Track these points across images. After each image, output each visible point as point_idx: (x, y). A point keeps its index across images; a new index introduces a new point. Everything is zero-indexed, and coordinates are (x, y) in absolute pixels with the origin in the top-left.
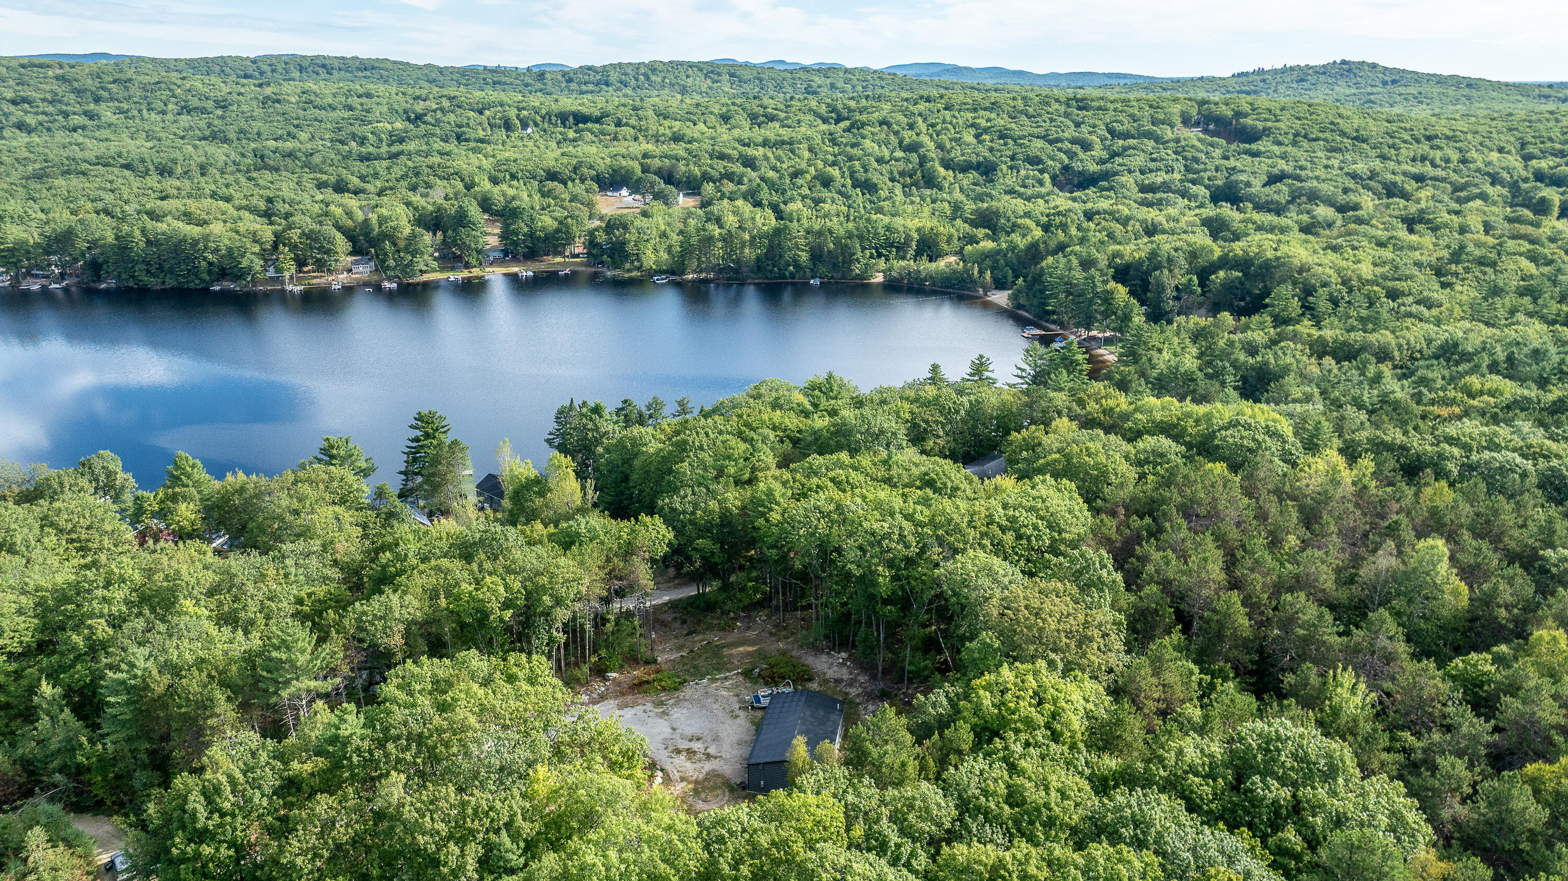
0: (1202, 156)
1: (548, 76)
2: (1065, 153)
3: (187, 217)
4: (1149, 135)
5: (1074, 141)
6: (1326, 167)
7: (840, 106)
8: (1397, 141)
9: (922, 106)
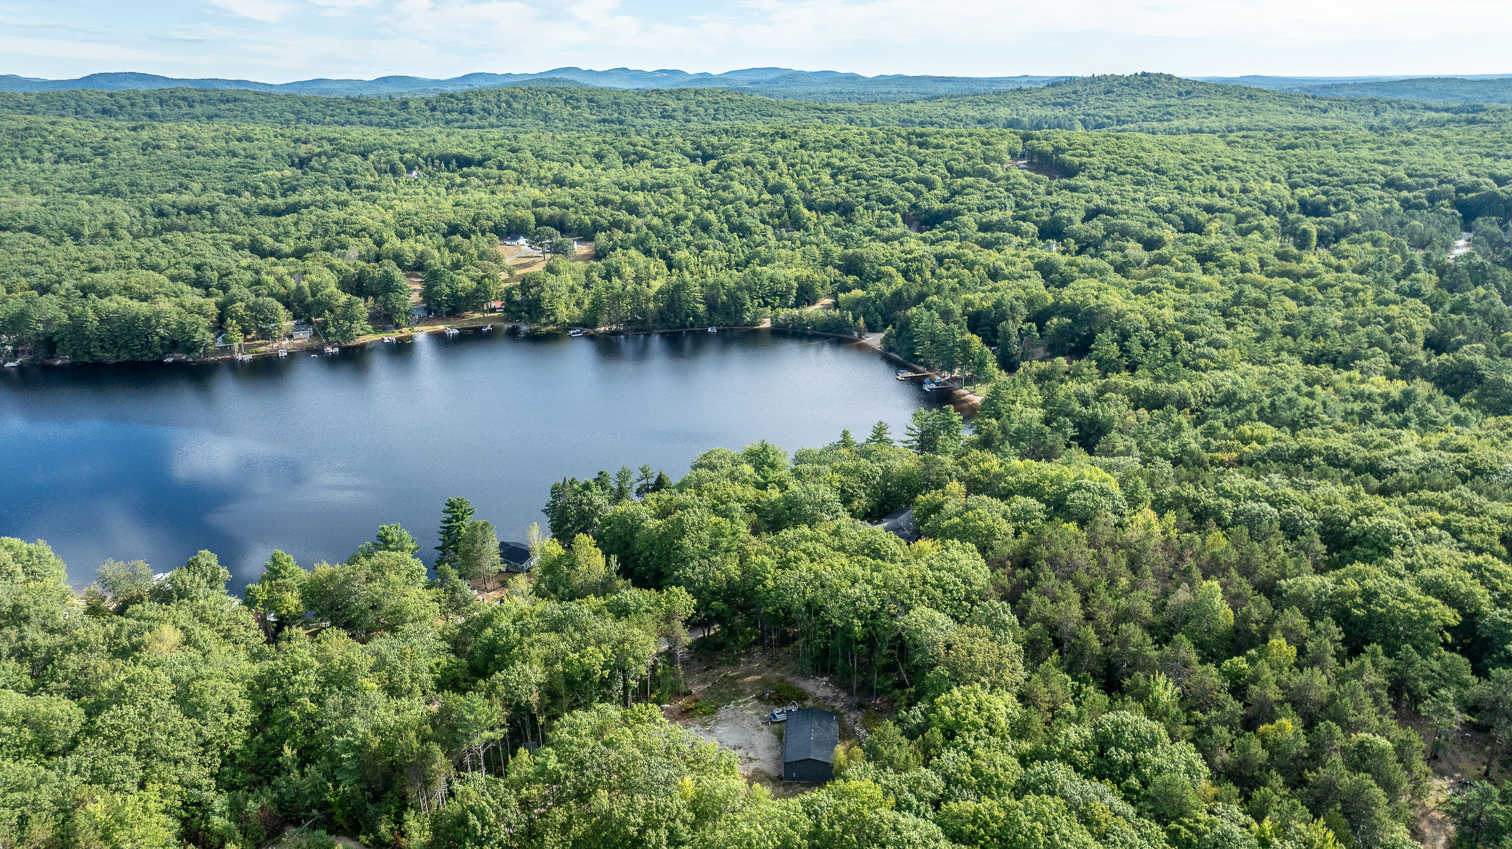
0: (1029, 193)
1: (411, 104)
2: (912, 191)
3: (128, 291)
4: (983, 173)
5: (919, 181)
6: (1134, 200)
7: (704, 144)
8: (1191, 172)
9: (780, 144)
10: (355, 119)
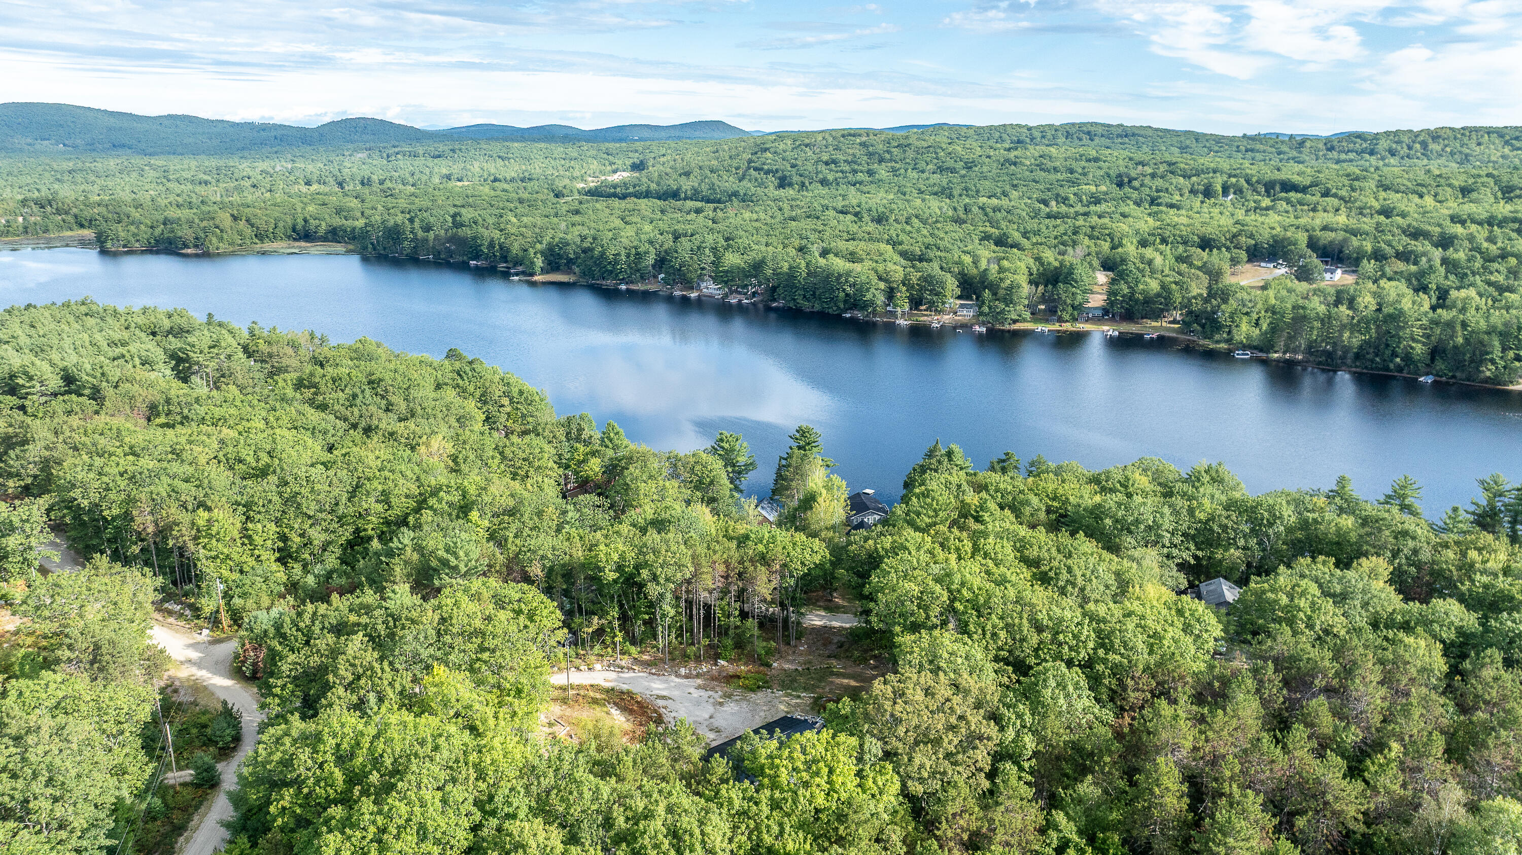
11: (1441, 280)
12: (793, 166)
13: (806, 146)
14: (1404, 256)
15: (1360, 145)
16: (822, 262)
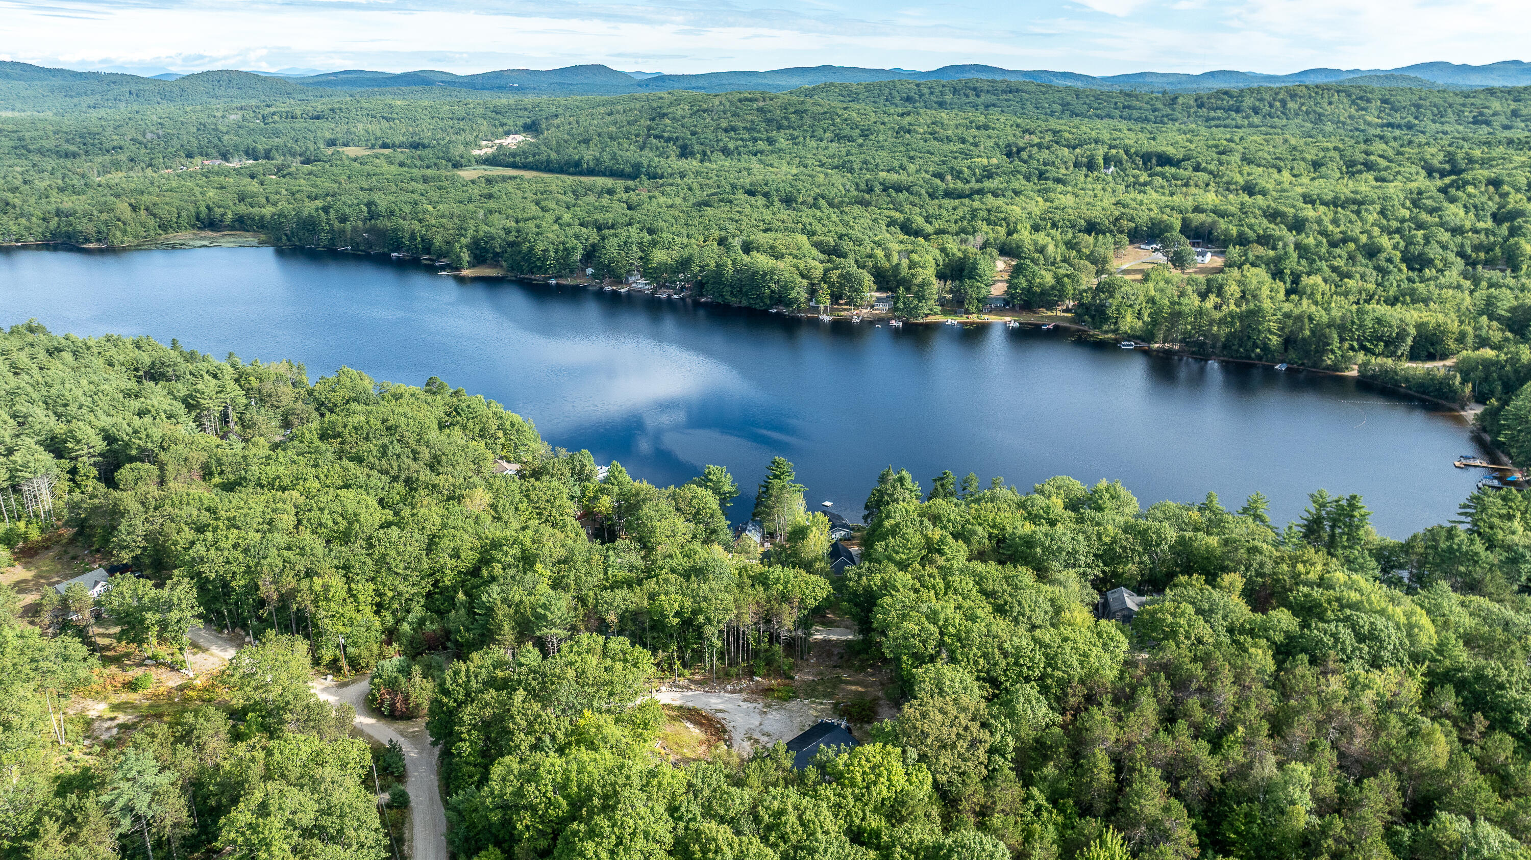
10: (1117, 113)
11: (1294, 265)
12: (693, 134)
13: (704, 111)
14: (1265, 240)
15: (1229, 102)
16: (746, 259)
